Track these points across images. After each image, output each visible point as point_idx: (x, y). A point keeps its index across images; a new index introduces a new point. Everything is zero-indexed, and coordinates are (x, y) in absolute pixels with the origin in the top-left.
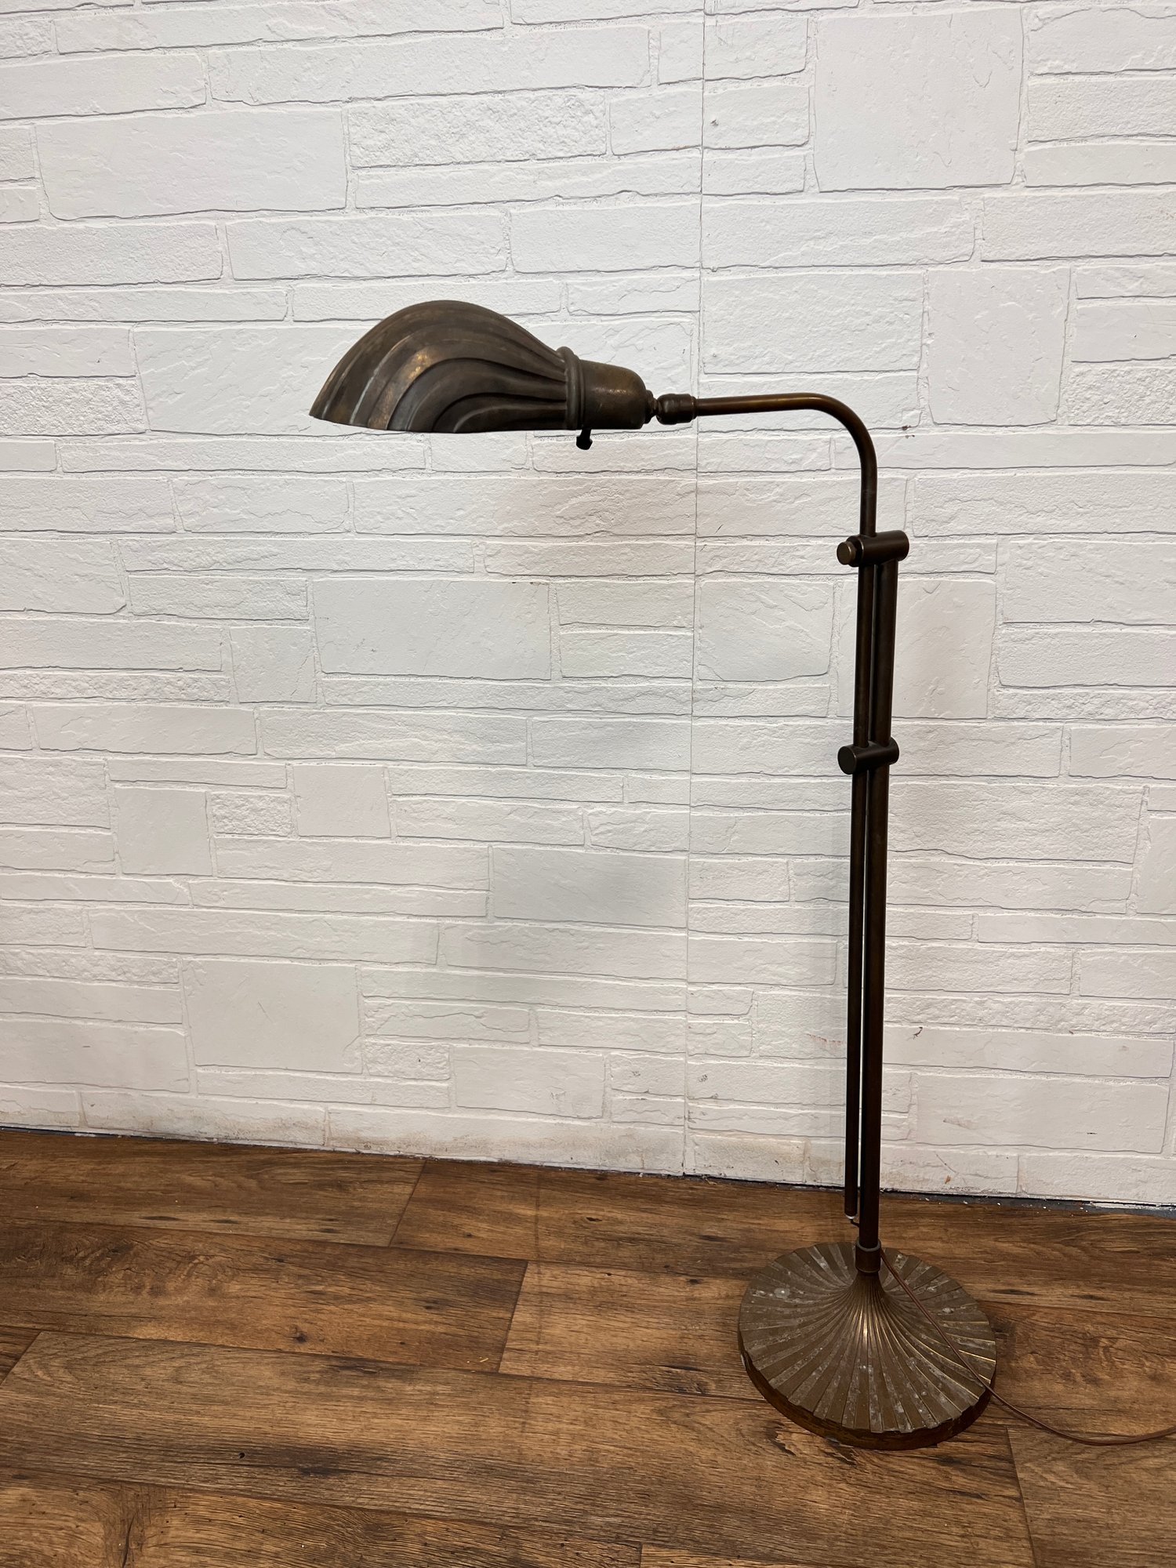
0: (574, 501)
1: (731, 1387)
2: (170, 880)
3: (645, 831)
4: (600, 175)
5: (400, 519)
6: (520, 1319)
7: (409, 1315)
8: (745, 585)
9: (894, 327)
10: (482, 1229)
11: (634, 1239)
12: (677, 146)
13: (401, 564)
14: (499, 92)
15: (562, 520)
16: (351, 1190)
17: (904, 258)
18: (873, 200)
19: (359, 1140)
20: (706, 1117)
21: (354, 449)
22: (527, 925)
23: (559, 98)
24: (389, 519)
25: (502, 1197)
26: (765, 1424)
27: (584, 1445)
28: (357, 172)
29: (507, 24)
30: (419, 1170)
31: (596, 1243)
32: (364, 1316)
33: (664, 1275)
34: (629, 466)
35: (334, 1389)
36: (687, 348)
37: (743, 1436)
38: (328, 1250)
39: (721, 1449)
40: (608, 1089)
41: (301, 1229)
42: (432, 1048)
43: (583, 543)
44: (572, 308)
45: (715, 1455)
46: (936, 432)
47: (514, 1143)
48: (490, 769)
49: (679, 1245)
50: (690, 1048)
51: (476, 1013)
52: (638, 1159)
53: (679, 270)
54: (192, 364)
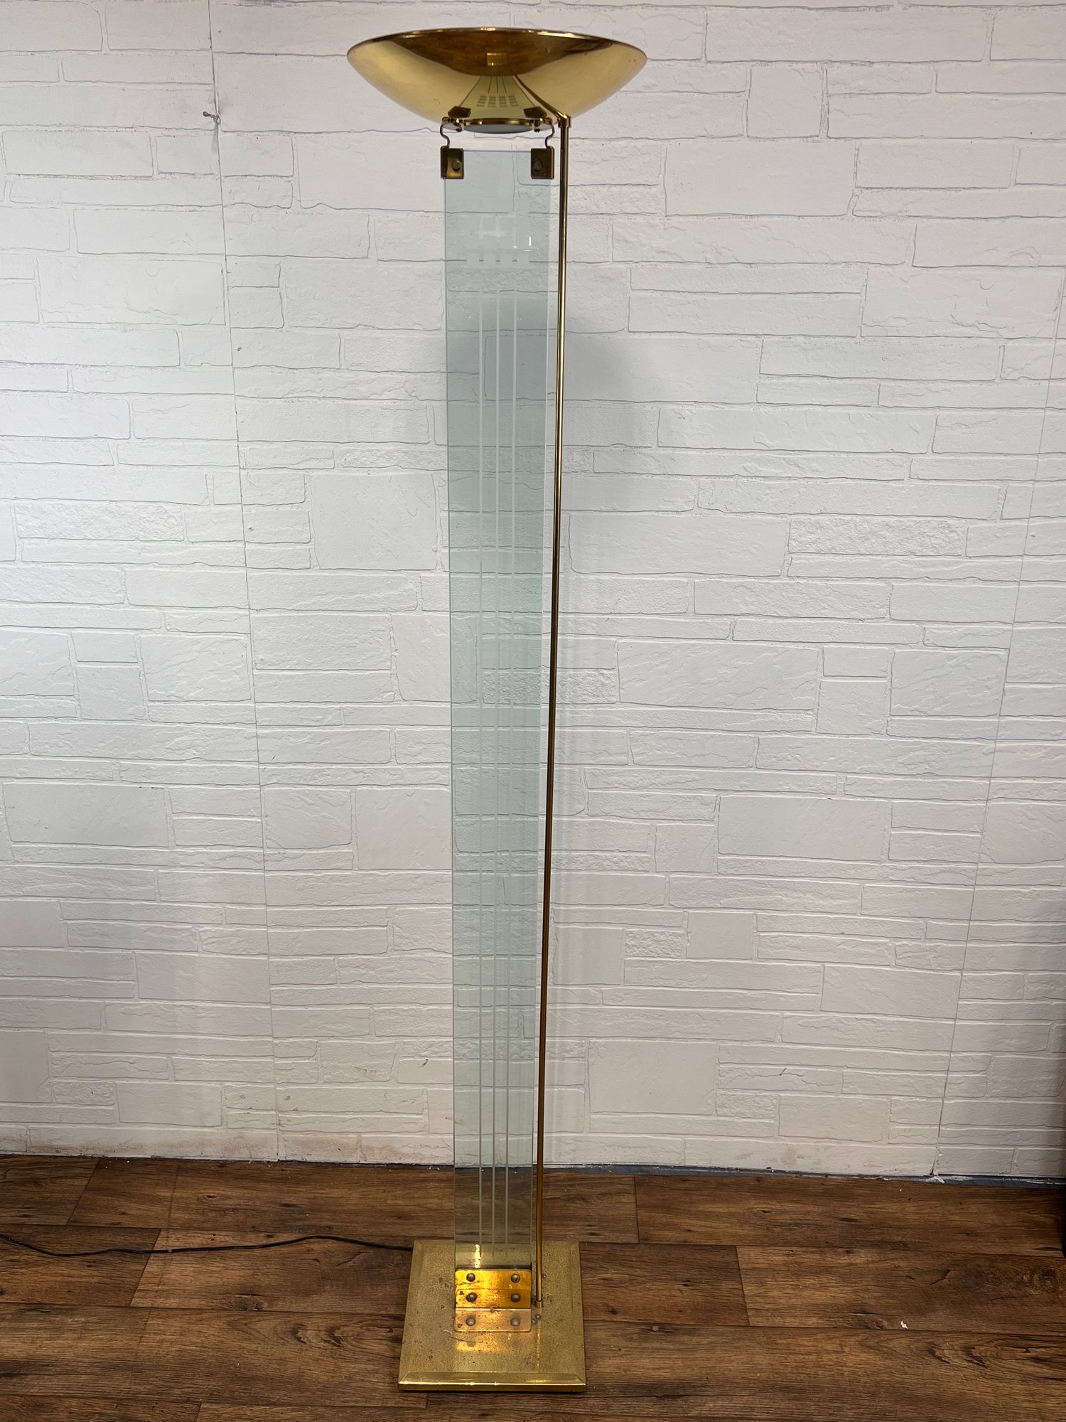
0: (177, 740)
1: (277, 1304)
3: (238, 942)
4: (180, 553)
5: (62, 747)
6: (150, 1270)
7: (76, 1272)
8: (294, 791)
9: (371, 646)
10: (134, 1208)
11: (236, 1209)
12: (228, 540)
13: (63, 774)
14: (114, 501)
15: (170, 751)
16: (44, 1185)
17: (376, 607)
18: (354, 575)
19: (52, 1147)
20: (290, 1123)
21: (28, 704)
22: (162, 1003)
23: (152, 508)
24: (53, 747)
25: (150, 1184)
26: (293, 1326)
27: (177, 1347)
28: (23, 540)
29: (116, 462)
30: (94, 1167)
31: (209, 1214)
32: (44, 1274)
33: (250, 1233)
34: (213, 720)
35: (21, 1324)
36: (244, 654)
37: (277, 1334)
38: (24, 1230)
39: (262, 1343)
40: (224, 1108)
41: (6, 1216)
42: (101, 1084)
43: (185, 764)
44: (169, 627)
45: (257, 1347)
46: (404, 705)
47: (162, 1145)
49: (265, 1212)
50: (277, 1079)
51: (131, 1061)
52: (248, 1151)
53: (236, 609)
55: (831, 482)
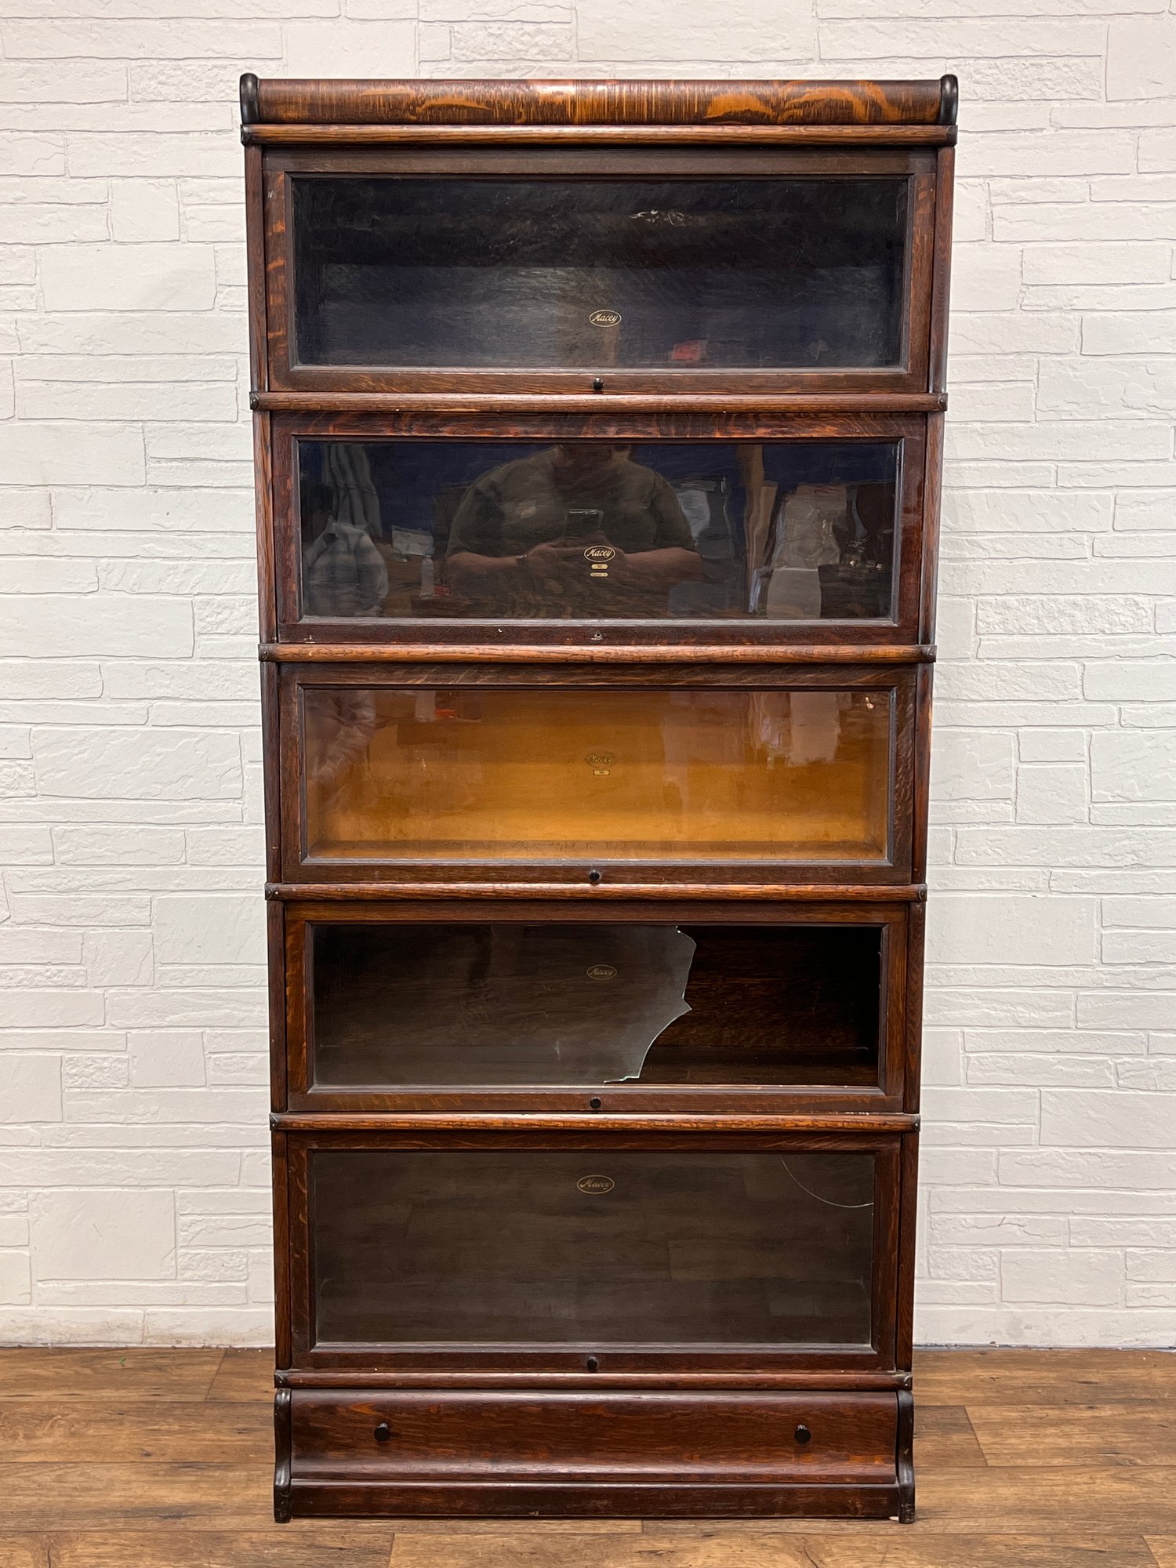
2: (28, 1127)
5: (224, 855)
7: (226, 1438)
13: (222, 886)
16: (169, 1370)
19: (172, 1336)
21: (192, 808)
24: (215, 855)
28: (201, 636)
30: (223, 1355)
32: (192, 1440)
35: (178, 1478)
38: (158, 1406)
41: (133, 1395)
42: (233, 1254)
54: (76, 751)
55: (1015, 562)
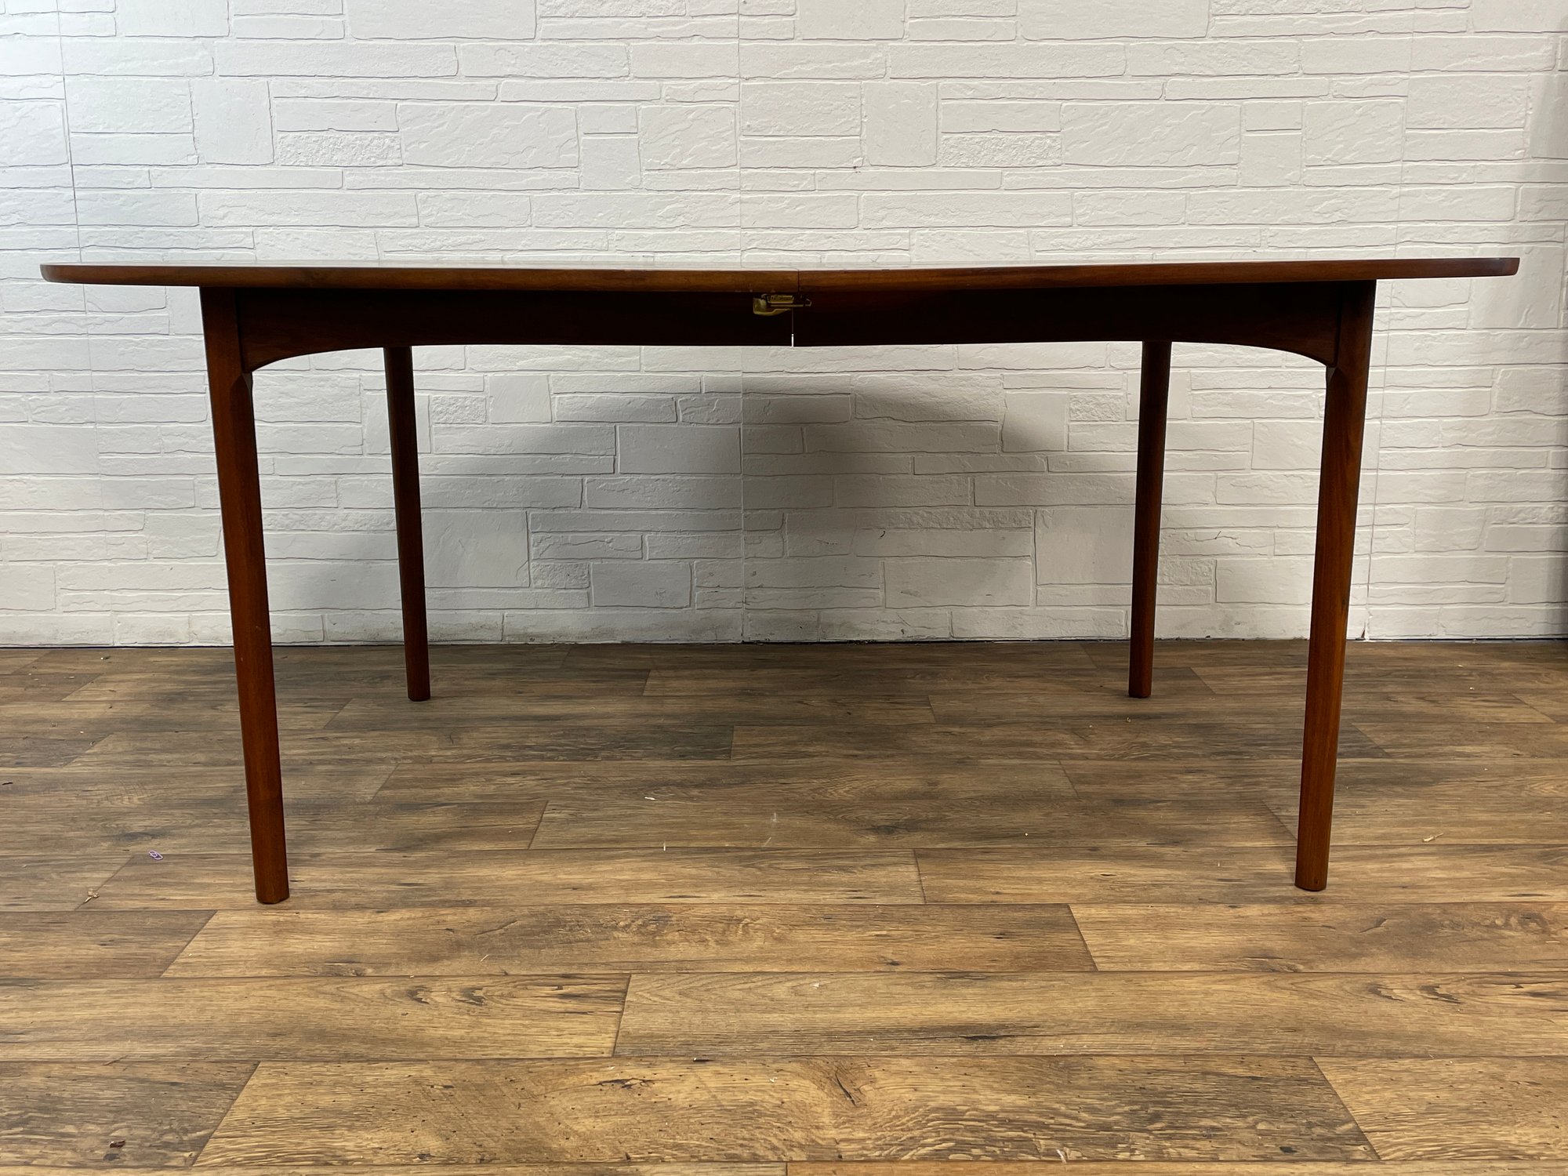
0: (668, 207)
4: (680, 27)
5: (563, 218)
6: (651, 683)
7: (582, 685)
10: (619, 662)
12: (725, 13)
13: (561, 246)
15: (662, 219)
17: (849, 75)
18: (831, 45)
19: (526, 635)
20: (756, 601)
21: (535, 176)
24: (556, 218)
28: (542, 19)
34: (701, 187)
40: (694, 587)
43: (675, 232)
44: (667, 98)
46: (871, 170)
47: (632, 629)
48: (616, 374)
51: (607, 540)
52: (713, 634)
53: (727, 79)
54: (436, 125)
